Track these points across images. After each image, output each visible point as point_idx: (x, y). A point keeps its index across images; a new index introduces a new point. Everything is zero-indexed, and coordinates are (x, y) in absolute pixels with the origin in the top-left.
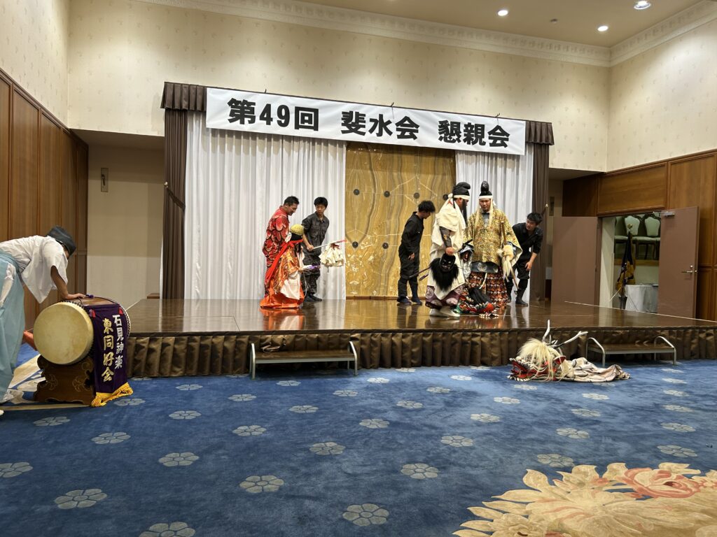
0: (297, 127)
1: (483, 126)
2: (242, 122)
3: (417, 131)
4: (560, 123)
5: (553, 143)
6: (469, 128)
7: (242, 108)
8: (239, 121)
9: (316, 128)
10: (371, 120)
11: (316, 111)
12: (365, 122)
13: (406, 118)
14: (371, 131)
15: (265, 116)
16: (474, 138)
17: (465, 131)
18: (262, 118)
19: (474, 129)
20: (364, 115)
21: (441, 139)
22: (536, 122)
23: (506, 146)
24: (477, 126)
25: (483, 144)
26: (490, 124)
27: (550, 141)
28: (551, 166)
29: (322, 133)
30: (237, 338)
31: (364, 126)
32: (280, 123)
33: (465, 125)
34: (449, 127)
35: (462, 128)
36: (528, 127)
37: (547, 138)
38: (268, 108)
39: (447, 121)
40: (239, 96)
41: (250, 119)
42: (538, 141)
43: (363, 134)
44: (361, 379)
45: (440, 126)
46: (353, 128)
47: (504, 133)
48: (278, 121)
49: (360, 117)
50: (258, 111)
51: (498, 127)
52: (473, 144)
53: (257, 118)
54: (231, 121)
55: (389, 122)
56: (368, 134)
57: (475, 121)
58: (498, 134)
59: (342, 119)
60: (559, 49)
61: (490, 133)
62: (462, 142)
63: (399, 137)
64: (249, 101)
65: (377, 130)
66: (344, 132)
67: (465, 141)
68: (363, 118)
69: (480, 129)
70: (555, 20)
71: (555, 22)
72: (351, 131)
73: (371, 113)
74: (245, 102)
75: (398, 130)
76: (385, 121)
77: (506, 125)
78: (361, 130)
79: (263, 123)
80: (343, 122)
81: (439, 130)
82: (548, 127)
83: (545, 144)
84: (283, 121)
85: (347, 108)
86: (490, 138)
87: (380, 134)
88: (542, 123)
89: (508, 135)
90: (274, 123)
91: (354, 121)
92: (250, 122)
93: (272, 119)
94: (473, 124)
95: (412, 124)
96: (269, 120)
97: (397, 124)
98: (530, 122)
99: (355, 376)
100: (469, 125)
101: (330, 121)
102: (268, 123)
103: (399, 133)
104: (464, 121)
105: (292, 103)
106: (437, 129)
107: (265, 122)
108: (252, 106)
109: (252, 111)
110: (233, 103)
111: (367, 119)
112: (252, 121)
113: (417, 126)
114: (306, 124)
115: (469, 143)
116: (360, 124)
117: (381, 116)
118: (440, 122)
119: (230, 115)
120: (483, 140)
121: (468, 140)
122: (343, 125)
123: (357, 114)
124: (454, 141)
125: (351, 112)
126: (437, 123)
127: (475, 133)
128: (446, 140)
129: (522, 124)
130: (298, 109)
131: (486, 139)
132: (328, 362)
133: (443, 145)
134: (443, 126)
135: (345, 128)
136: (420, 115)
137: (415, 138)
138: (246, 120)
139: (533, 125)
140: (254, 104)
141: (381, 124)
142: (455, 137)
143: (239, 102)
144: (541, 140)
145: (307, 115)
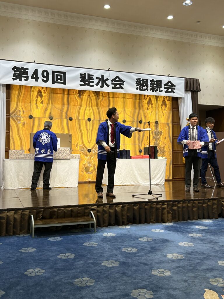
0: (54, 82)
1: (161, 81)
2: (21, 80)
3: (123, 85)
4: (204, 79)
5: (200, 91)
6: (153, 83)
7: (21, 72)
8: (19, 79)
9: (65, 83)
10: (97, 78)
11: (64, 73)
12: (93, 79)
13: (117, 77)
14: (97, 84)
15: (34, 76)
16: (156, 88)
17: (150, 84)
18: (32, 77)
19: (156, 83)
20: (93, 75)
21: (137, 89)
22: (190, 79)
23: (174, 92)
24: (157, 81)
25: (161, 91)
26: (165, 80)
27: (198, 90)
28: (199, 103)
29: (68, 86)
30: (22, 212)
31: (93, 82)
32: (43, 80)
33: (151, 81)
34: (142, 82)
35: (149, 83)
36: (186, 82)
37: (197, 87)
38: (36, 72)
39: (140, 79)
40: (18, 65)
41: (25, 78)
42: (192, 89)
43: (92, 86)
44: (99, 234)
45: (136, 82)
46: (87, 83)
47: (172, 85)
48: (42, 79)
49: (90, 77)
50: (30, 73)
51: (169, 82)
52: (155, 92)
53: (30, 78)
54: (14, 79)
55: (107, 79)
56: (95, 86)
57: (156, 78)
58: (169, 86)
59: (80, 78)
60: (201, 38)
61: (165, 85)
62: (149, 91)
63: (113, 88)
64: (25, 67)
65: (100, 84)
66: (81, 85)
67: (151, 90)
68: (92, 77)
69: (159, 83)
70: (199, 22)
71: (199, 23)
72: (85, 85)
73: (97, 74)
74: (22, 68)
75: (112, 84)
76: (105, 79)
77: (174, 81)
78: (91, 84)
79: (32, 81)
80: (80, 79)
81: (136, 84)
82: (197, 81)
83: (196, 91)
84: (45, 79)
85: (83, 71)
86: (165, 88)
87: (102, 86)
88: (193, 79)
89: (175, 86)
90: (40, 80)
91: (87, 79)
92: (25, 80)
93: (38, 78)
94: (155, 80)
95: (121, 80)
96: (37, 79)
97: (112, 81)
98: (187, 78)
99: (94, 232)
100: (153, 80)
101: (73, 79)
102: (36, 81)
103: (113, 86)
104: (150, 78)
105: (50, 69)
106: (135, 84)
107: (34, 80)
108: (27, 71)
109: (27, 73)
110: (15, 68)
111: (94, 77)
112: (27, 79)
113: (124, 82)
114: (59, 81)
115: (153, 91)
116: (90, 80)
117: (102, 76)
118: (136, 79)
119: (13, 76)
120: (161, 89)
121: (153, 89)
122: (80, 81)
123: (89, 74)
124: (144, 90)
125: (85, 74)
126: (134, 80)
127: (156, 85)
128: (140, 90)
129: (183, 80)
130: (54, 72)
131: (163, 88)
132: (78, 225)
133: (139, 92)
134: (138, 81)
135: (82, 83)
136: (124, 75)
137: (122, 88)
138: (23, 79)
139: (188, 80)
140: (28, 69)
141: (103, 81)
142: (145, 88)
143: (19, 68)
144: (193, 89)
145: (59, 75)
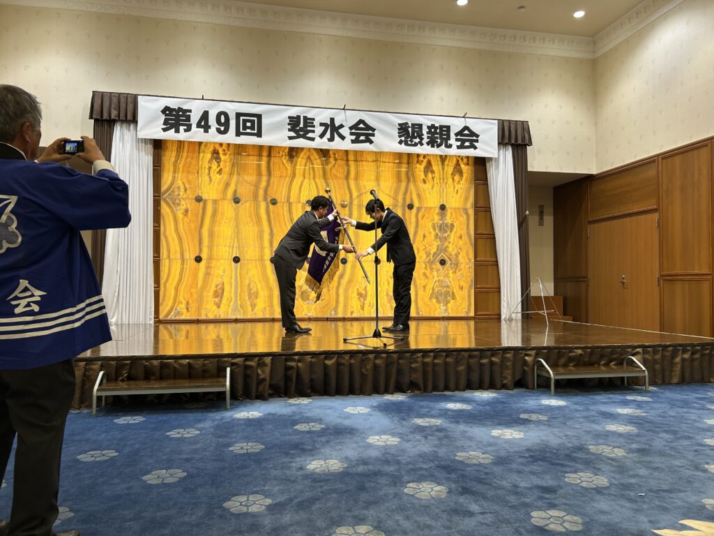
0: (238, 134)
1: (448, 128)
2: (177, 131)
3: (373, 135)
4: (539, 121)
5: (530, 144)
6: (433, 130)
7: (177, 116)
8: (173, 130)
9: (259, 134)
10: (321, 124)
11: (259, 117)
12: (314, 126)
13: (361, 121)
14: (322, 136)
15: (203, 124)
16: (439, 141)
17: (428, 133)
18: (199, 126)
19: (438, 131)
20: (314, 119)
21: (400, 142)
22: (509, 121)
23: (475, 148)
24: (441, 127)
25: (450, 146)
26: (456, 125)
27: (527, 142)
28: (530, 169)
29: (266, 140)
31: (313, 132)
32: (219, 131)
33: (428, 127)
34: (410, 129)
35: (425, 131)
36: (501, 127)
37: (523, 138)
38: (205, 115)
39: (407, 123)
40: (173, 104)
41: (185, 128)
42: (513, 141)
43: (313, 139)
45: (399, 129)
46: (301, 133)
47: (472, 134)
48: (217, 129)
49: (309, 122)
50: (195, 118)
51: (466, 128)
52: (438, 147)
53: (194, 126)
54: (164, 130)
55: (342, 126)
56: (318, 139)
57: (439, 122)
58: (466, 135)
59: (289, 124)
60: (534, 41)
61: (457, 134)
62: (425, 145)
63: (353, 142)
64: (184, 108)
65: (328, 135)
66: (290, 138)
67: (428, 144)
68: (313, 123)
69: (445, 131)
70: (522, 7)
71: (523, 10)
72: (298, 136)
73: (321, 117)
74: (180, 109)
75: (352, 134)
76: (337, 124)
77: (475, 126)
78: (310, 135)
79: (199, 131)
80: (289, 127)
81: (399, 133)
82: (524, 126)
83: (522, 145)
84: (222, 128)
85: (293, 112)
86: (457, 140)
87: (331, 139)
88: (516, 121)
89: (477, 136)
90: (213, 130)
91: (302, 125)
92: (185, 131)
93: (210, 127)
94: (437, 125)
95: (368, 127)
96: (206, 128)
97: (351, 128)
98: (503, 121)
99: (226, 409)
100: (433, 126)
101: (276, 127)
102: (206, 131)
103: (353, 137)
104: (426, 122)
105: (232, 109)
106: (396, 133)
107: (202, 130)
108: (188, 114)
109: (188, 118)
110: (166, 110)
111: (316, 123)
112: (189, 129)
113: (374, 130)
114: (248, 131)
115: (433, 146)
116: (308, 128)
117: (332, 120)
118: (399, 125)
119: (164, 124)
120: (449, 142)
121: (432, 143)
122: (289, 130)
123: (305, 118)
124: (416, 145)
125: (299, 117)
126: (396, 126)
127: (439, 135)
128: (406, 144)
129: (494, 124)
130: (238, 115)
131: (452, 141)
133: (404, 149)
134: (403, 129)
135: (293, 134)
136: (371, 115)
137: (371, 142)
138: (182, 128)
139: (506, 125)
140: (190, 111)
141: (332, 128)
142: (417, 140)
143: (174, 110)
144: (516, 140)
145: (249, 121)
